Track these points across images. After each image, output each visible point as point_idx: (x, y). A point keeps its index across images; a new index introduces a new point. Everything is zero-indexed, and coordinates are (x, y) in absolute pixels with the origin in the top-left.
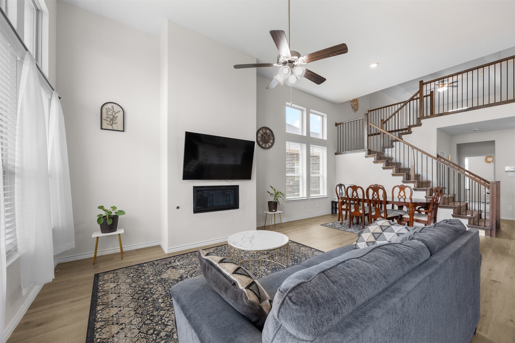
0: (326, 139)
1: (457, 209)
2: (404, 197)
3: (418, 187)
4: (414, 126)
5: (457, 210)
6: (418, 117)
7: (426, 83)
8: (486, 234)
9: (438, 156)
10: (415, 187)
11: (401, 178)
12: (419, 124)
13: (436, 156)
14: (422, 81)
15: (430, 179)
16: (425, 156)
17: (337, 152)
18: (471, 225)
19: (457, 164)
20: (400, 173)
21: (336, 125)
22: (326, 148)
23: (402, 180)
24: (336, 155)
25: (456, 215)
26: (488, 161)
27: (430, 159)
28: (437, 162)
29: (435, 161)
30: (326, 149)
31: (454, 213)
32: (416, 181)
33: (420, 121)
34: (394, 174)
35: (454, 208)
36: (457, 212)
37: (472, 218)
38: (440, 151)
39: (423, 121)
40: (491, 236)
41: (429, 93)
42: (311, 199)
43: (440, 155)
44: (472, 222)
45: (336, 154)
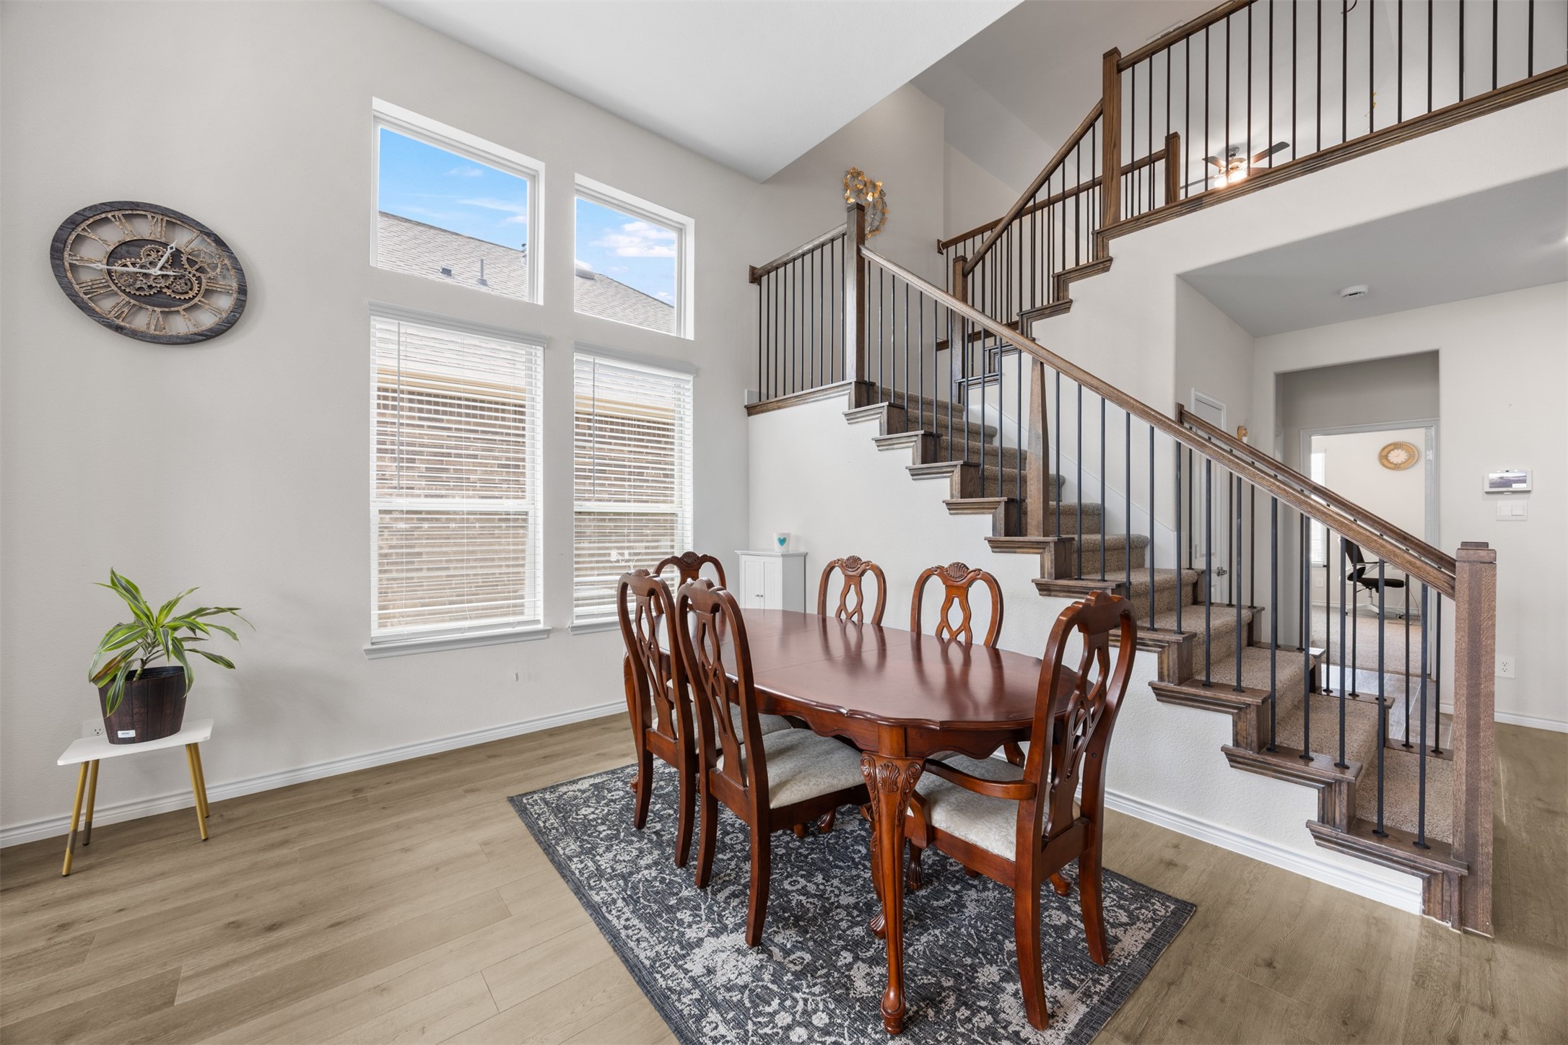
0: (693, 339)
1: (1252, 715)
2: (962, 637)
3: (1058, 576)
4: (1082, 272)
5: (1254, 723)
6: (1097, 227)
7: (1133, 62)
8: (1427, 900)
9: (1182, 414)
10: (1043, 575)
11: (983, 524)
12: (1102, 263)
13: (1171, 413)
14: (1115, 51)
15: (1140, 528)
16: (1116, 413)
17: (755, 401)
18: (1334, 825)
19: (1279, 458)
20: (983, 496)
21: (755, 277)
22: (690, 378)
23: (990, 535)
24: (749, 414)
25: (1250, 753)
26: (1392, 463)
27: (1141, 426)
28: (1179, 445)
29: (1166, 441)
30: (690, 386)
31: (1236, 743)
32: (1048, 543)
33: (1105, 247)
34: (954, 500)
35: (1240, 709)
36: (1255, 739)
37: (1344, 788)
38: (1193, 390)
39: (1116, 246)
40: (1462, 921)
41: (1159, 146)
42: (575, 628)
43: (1191, 408)
44: (1340, 811)
45: (751, 410)
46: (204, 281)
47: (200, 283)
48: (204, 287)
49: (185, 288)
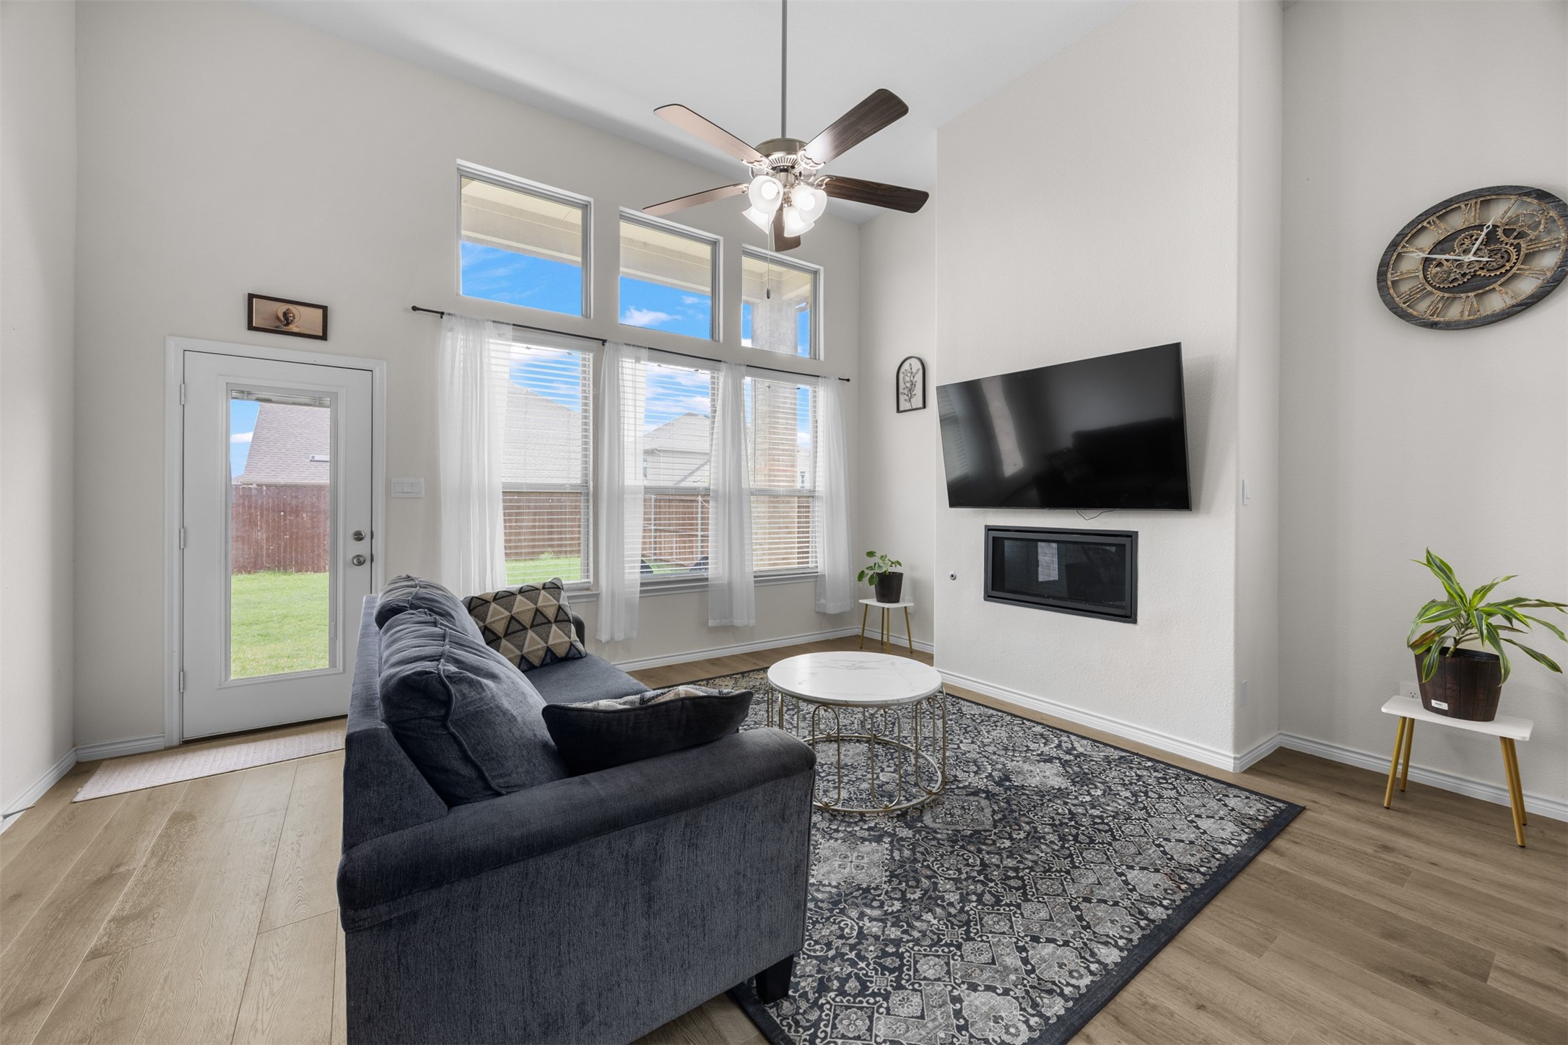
46: (1523, 246)
47: (1519, 251)
48: (1523, 251)
49: (1501, 262)
